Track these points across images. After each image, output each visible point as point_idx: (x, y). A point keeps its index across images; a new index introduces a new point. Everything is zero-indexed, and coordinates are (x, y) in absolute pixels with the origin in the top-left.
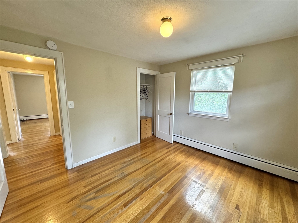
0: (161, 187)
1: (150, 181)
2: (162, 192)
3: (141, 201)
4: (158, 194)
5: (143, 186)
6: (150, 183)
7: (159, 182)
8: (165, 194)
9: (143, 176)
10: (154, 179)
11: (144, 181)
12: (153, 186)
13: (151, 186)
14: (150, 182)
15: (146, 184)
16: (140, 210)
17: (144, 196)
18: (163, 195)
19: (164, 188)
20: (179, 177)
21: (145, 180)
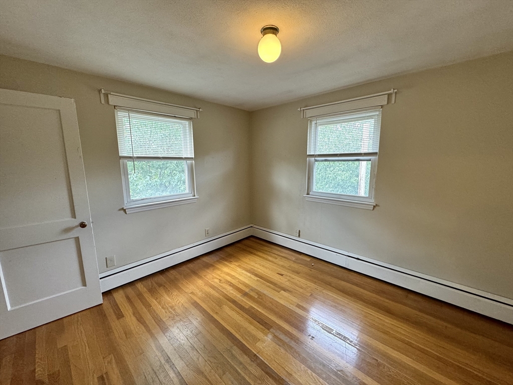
0: (256, 339)
1: (241, 359)
2: (269, 338)
3: (294, 374)
4: (274, 344)
5: (256, 374)
6: (248, 360)
7: (244, 342)
8: (273, 333)
9: (224, 377)
10: (236, 351)
11: (239, 374)
12: (255, 353)
13: (254, 358)
14: (244, 359)
15: (250, 368)
16: (312, 375)
17: (282, 369)
18: (275, 336)
19: (260, 335)
20: (233, 310)
21: (237, 371)
